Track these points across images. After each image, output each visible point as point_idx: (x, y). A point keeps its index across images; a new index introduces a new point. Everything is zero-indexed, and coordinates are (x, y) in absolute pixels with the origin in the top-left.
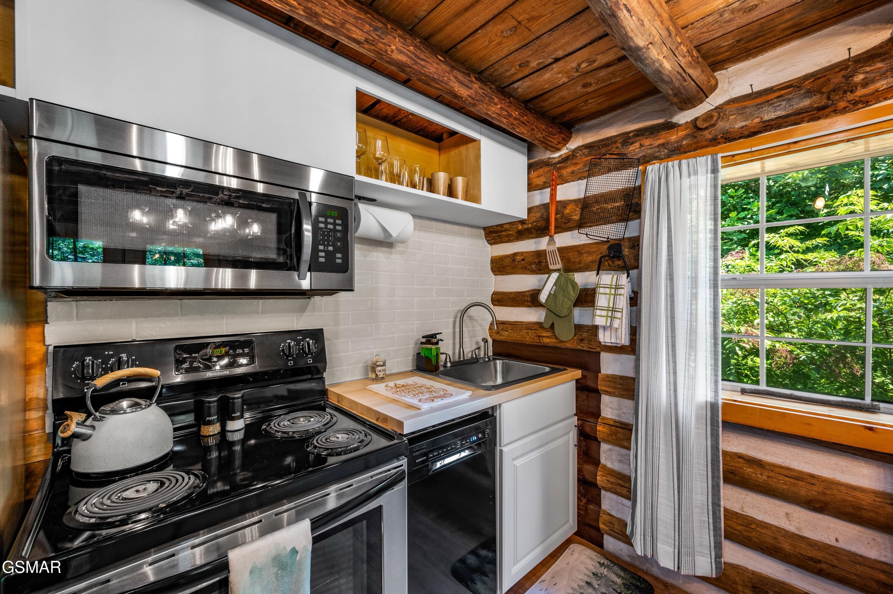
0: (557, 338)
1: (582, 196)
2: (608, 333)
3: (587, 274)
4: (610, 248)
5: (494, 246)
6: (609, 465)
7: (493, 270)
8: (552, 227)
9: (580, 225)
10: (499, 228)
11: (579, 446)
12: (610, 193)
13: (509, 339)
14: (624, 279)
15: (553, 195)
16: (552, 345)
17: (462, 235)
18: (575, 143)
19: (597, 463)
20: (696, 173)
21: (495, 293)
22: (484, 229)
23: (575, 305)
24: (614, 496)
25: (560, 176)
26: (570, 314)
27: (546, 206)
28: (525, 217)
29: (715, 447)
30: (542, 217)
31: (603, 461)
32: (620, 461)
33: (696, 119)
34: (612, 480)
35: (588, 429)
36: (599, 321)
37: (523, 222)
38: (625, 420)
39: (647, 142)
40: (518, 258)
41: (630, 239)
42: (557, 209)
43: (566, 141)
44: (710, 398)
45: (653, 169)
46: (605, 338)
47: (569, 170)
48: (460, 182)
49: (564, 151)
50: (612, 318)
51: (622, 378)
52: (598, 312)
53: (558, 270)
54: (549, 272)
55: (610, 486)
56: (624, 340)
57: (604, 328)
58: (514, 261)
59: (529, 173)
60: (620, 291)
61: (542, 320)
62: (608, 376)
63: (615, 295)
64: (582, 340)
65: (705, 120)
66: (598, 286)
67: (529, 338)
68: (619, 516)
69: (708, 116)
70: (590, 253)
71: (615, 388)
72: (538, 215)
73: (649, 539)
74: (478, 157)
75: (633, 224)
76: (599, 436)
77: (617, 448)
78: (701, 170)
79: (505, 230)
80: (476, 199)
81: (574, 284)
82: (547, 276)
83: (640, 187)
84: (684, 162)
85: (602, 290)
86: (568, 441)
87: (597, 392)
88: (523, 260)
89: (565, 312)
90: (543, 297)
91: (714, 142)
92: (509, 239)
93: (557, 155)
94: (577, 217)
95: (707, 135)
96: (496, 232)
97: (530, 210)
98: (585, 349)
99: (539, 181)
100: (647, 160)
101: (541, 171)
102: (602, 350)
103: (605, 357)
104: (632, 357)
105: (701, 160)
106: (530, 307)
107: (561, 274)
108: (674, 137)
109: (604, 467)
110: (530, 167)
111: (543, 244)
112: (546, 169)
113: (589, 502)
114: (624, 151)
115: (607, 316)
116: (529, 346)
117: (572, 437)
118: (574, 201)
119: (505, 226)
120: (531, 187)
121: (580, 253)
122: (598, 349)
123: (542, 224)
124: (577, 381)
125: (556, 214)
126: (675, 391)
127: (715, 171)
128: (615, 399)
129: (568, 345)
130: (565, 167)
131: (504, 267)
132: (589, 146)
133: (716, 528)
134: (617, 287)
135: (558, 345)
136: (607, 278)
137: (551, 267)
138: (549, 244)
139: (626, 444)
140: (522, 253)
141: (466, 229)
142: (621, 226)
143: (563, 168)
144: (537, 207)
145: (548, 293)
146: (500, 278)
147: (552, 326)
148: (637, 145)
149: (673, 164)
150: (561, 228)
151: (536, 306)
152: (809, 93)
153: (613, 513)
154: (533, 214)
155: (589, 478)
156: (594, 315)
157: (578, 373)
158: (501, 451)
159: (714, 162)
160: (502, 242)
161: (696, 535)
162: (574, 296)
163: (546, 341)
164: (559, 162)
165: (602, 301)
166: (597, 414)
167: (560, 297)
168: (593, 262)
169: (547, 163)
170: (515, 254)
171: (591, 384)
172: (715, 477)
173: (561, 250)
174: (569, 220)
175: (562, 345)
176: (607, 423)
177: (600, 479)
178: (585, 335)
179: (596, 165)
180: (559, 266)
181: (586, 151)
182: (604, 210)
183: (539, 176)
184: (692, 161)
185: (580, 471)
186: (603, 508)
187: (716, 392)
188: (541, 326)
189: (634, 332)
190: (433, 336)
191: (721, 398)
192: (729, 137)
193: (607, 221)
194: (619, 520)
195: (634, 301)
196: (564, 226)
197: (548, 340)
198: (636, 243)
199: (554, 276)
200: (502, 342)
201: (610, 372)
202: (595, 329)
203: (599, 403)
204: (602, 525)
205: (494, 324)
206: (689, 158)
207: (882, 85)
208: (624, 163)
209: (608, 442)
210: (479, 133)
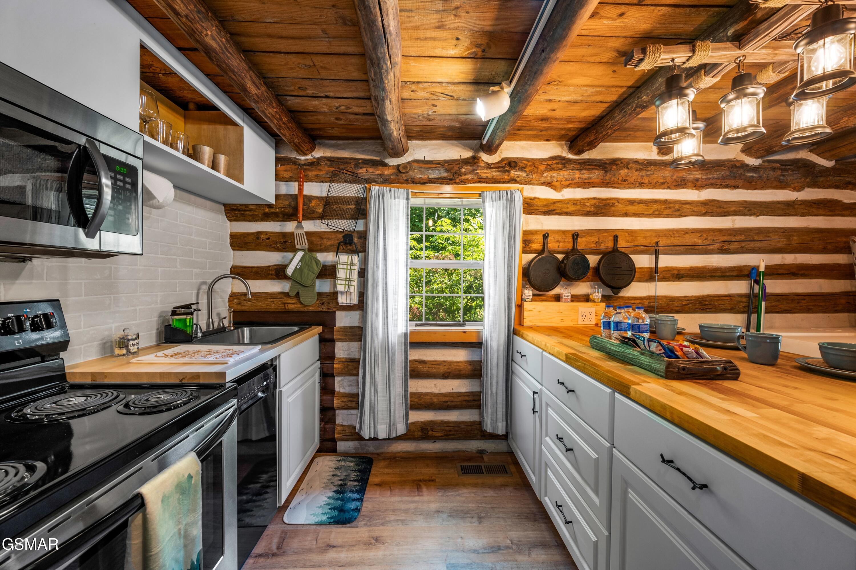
0: (302, 304)
1: (324, 194)
2: (344, 297)
3: (327, 254)
4: (344, 237)
5: (234, 223)
6: (342, 390)
7: (231, 245)
8: (300, 215)
9: (322, 217)
10: (244, 207)
11: (321, 383)
12: (346, 198)
13: (252, 309)
14: (355, 259)
15: (301, 190)
16: (296, 310)
17: (205, 208)
18: (318, 154)
19: (332, 392)
20: (398, 198)
21: (233, 267)
22: (225, 205)
23: (317, 278)
24: (345, 412)
25: (306, 176)
26: (313, 285)
27: (295, 197)
28: (273, 201)
29: (406, 358)
30: (290, 206)
31: (337, 389)
32: (349, 386)
33: (398, 166)
34: (345, 399)
35: (327, 369)
36: (339, 288)
37: (270, 206)
38: (352, 356)
39: (371, 170)
40: (263, 236)
41: (358, 232)
42: (304, 201)
43: (312, 149)
44: (404, 331)
45: (375, 188)
46: (342, 300)
47: (314, 173)
48: (222, 159)
49: (309, 157)
50: (349, 285)
51: (351, 328)
52: (339, 282)
53: (304, 250)
54: (295, 250)
55: (343, 404)
56: (355, 300)
57: (342, 293)
58: (258, 238)
59: (276, 165)
60: (354, 267)
61: (287, 290)
62: (341, 328)
63: (351, 269)
64: (322, 304)
65: (403, 168)
66: (338, 263)
67: (274, 306)
68: (349, 424)
69: (405, 166)
70: (329, 239)
71: (346, 335)
72: (287, 203)
73: (372, 426)
74: (242, 142)
75: (362, 222)
76: (335, 372)
77: (347, 378)
78: (401, 197)
79: (250, 210)
80: (239, 179)
81: (317, 262)
82: (292, 254)
83: (365, 198)
84: (392, 189)
85: (341, 266)
86: (314, 382)
87: (332, 341)
88: (268, 239)
89: (309, 283)
90: (290, 271)
91: (407, 182)
92: (254, 219)
93: (303, 158)
94: (320, 210)
95: (404, 176)
96: (239, 210)
97: (277, 197)
98: (325, 310)
99: (287, 175)
100: (368, 181)
101: (289, 167)
102: (338, 310)
103: (339, 315)
104: (361, 312)
105: (401, 190)
106: (274, 279)
107: (305, 253)
108: (387, 172)
109: (339, 393)
110: (278, 160)
111: (290, 227)
112: (294, 167)
113: (326, 423)
114: (356, 171)
115: (345, 285)
116: (273, 312)
117: (317, 377)
118: (318, 198)
119: (250, 207)
120: (278, 178)
121: (321, 238)
122: (335, 309)
123: (290, 211)
124: (320, 334)
125: (303, 205)
127: (408, 199)
128: (345, 344)
129: (311, 309)
130: (312, 170)
131: (246, 244)
132: (331, 160)
133: (406, 404)
134: (352, 264)
135: (302, 309)
136: (344, 258)
137: (298, 247)
138: (297, 228)
139: (355, 372)
140: (267, 233)
141: (208, 203)
142: (352, 223)
143: (309, 170)
144: (285, 195)
145: (294, 268)
146: (239, 253)
147: (297, 294)
148: (365, 170)
149: (386, 189)
150: (306, 217)
151: (279, 279)
152: (447, 170)
153: (345, 423)
154: (281, 201)
155: (327, 405)
156: (334, 284)
157: (320, 329)
158: (280, 392)
159: (407, 193)
160: (244, 220)
161: (397, 412)
162: (317, 270)
163: (291, 306)
164: (305, 165)
165: (341, 274)
166: (333, 358)
167: (306, 271)
168: (331, 245)
169: (294, 162)
170: (259, 233)
171: (327, 336)
172: (406, 375)
173: (309, 234)
174: (314, 212)
175: (305, 309)
176: (340, 361)
177: (336, 402)
178: (325, 299)
179: (336, 176)
180: (305, 247)
181: (328, 163)
182: (341, 209)
183: (286, 171)
184: (397, 190)
185: (321, 402)
186: (337, 422)
187: (407, 326)
188: (286, 295)
189: (362, 295)
190: (189, 306)
191: (409, 329)
192: (414, 182)
193: (342, 218)
194: (349, 426)
195: (363, 273)
196: (310, 215)
197: (292, 305)
198: (364, 236)
199: (300, 254)
200: (243, 312)
201: (342, 325)
202: (334, 295)
203: (334, 348)
204: (337, 436)
205: (233, 296)
206: (394, 187)
207: (470, 176)
208: (355, 179)
209: (340, 374)
210: (243, 121)
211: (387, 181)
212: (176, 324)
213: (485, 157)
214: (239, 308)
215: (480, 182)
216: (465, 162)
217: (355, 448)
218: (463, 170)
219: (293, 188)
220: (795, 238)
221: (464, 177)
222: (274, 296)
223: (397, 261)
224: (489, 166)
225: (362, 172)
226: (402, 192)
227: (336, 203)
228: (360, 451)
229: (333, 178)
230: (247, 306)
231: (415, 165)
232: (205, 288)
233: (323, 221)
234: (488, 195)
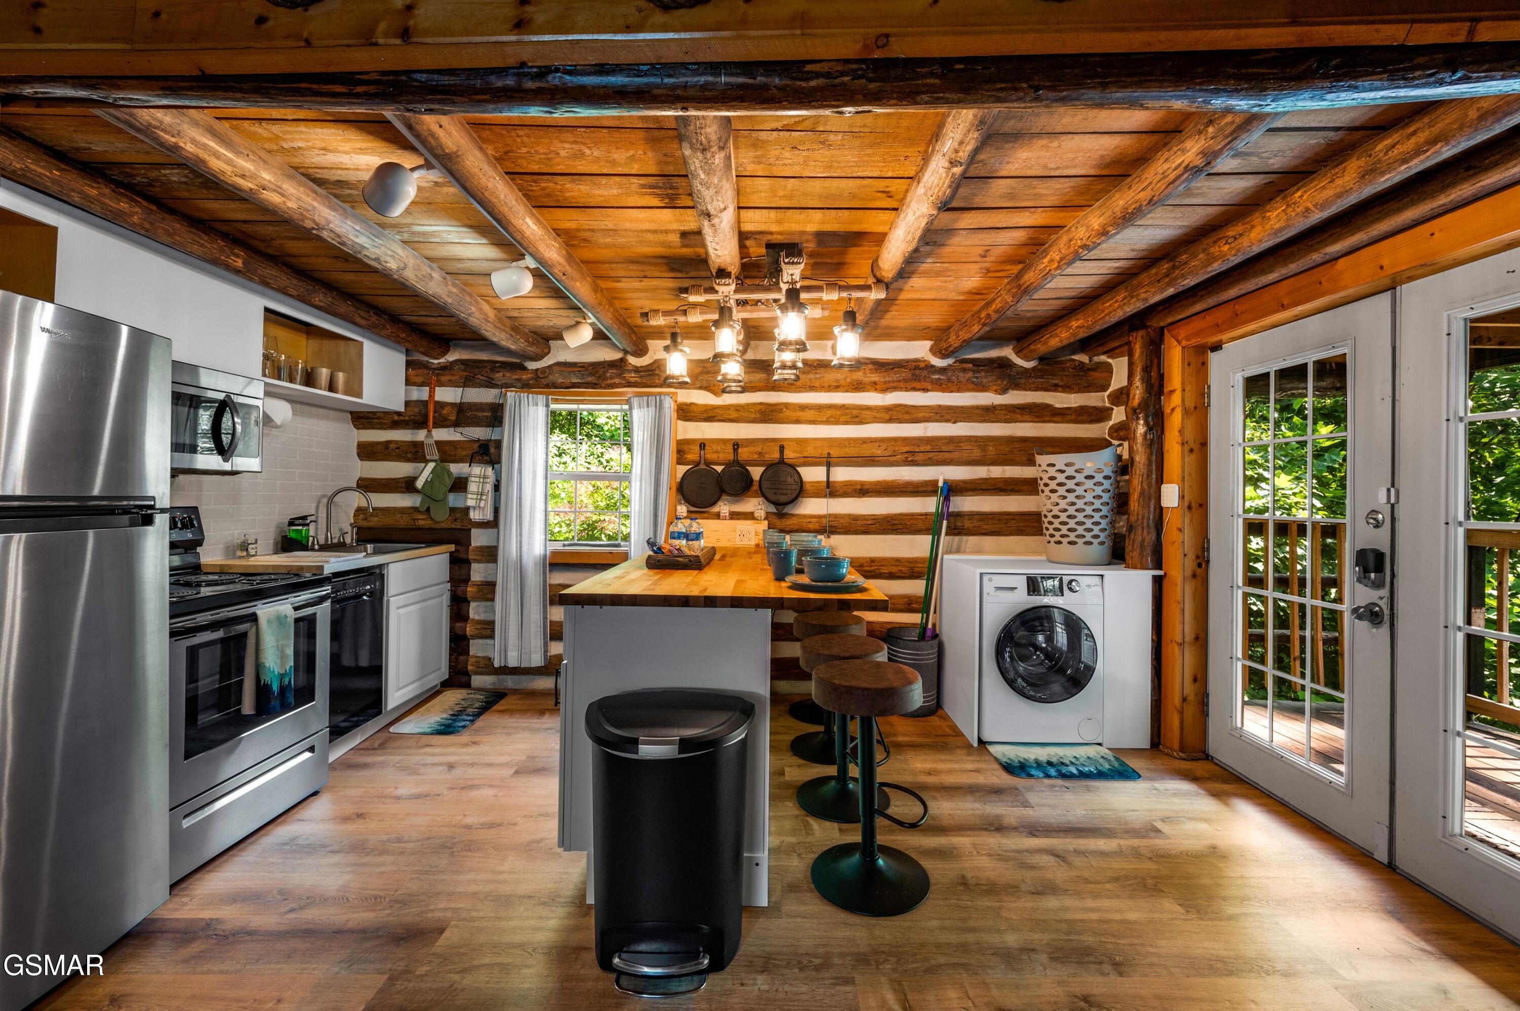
0: (432, 519)
1: (458, 401)
2: (477, 512)
3: (461, 465)
4: (480, 446)
5: (361, 431)
6: (477, 617)
7: (359, 455)
8: (431, 422)
9: (456, 424)
10: (371, 415)
11: (452, 607)
12: (481, 404)
13: (379, 525)
14: (489, 471)
15: (432, 394)
16: (427, 526)
17: (327, 418)
18: (452, 357)
19: (466, 619)
20: (537, 405)
21: (360, 479)
22: (351, 413)
23: (451, 491)
24: (480, 641)
25: (438, 381)
26: (445, 499)
27: (425, 403)
28: (402, 409)
29: (545, 581)
30: (420, 413)
31: (471, 616)
32: (485, 612)
33: (537, 370)
34: (478, 627)
35: (459, 592)
36: (471, 503)
37: (399, 414)
38: (489, 580)
39: (508, 375)
40: (392, 446)
41: (496, 441)
42: (435, 408)
43: (444, 354)
44: (542, 552)
45: (511, 395)
46: (475, 516)
47: (448, 378)
48: (341, 377)
49: (442, 360)
50: (481, 499)
51: (488, 547)
52: (470, 496)
53: (435, 461)
54: (427, 461)
55: (476, 632)
56: (489, 516)
57: (474, 508)
58: (387, 448)
59: (407, 370)
60: (486, 480)
61: (418, 505)
62: (477, 547)
63: (483, 483)
64: (456, 520)
65: (542, 373)
66: (470, 475)
67: (403, 522)
68: (484, 655)
69: (543, 370)
70: (463, 449)
71: (483, 555)
72: (417, 410)
73: (503, 653)
74: (361, 356)
75: (497, 429)
76: (469, 596)
77: (483, 603)
78: (540, 403)
79: (378, 418)
80: (356, 394)
81: (449, 473)
82: (423, 465)
83: (502, 405)
84: (530, 395)
85: (473, 479)
86: (442, 603)
87: (468, 562)
88: (398, 448)
89: (440, 497)
90: (419, 484)
91: (547, 386)
92: (382, 427)
93: (436, 361)
94: (453, 418)
95: (544, 381)
96: (367, 418)
97: (407, 403)
98: (458, 527)
99: (418, 380)
100: (507, 386)
101: (420, 371)
102: (473, 527)
103: (474, 532)
104: (496, 530)
105: (540, 397)
106: (404, 492)
107: (437, 464)
108: (524, 376)
109: (473, 620)
110: (409, 364)
111: (421, 435)
112: (425, 371)
113: (460, 654)
114: (491, 376)
115: (477, 499)
116: (403, 529)
117: (446, 599)
118: (451, 404)
119: (378, 414)
120: (408, 382)
121: (456, 448)
122: (470, 526)
123: (421, 419)
124: (451, 554)
125: (434, 412)
126: (521, 547)
127: (547, 406)
128: (482, 565)
129: (443, 525)
130: (445, 375)
131: (374, 453)
132: (465, 364)
133: (545, 633)
134: (485, 477)
135: (433, 526)
136: (477, 470)
137: (428, 457)
138: (427, 437)
139: (490, 596)
140: (396, 442)
141: (332, 413)
142: (489, 430)
143: (442, 375)
144: (415, 401)
145: (424, 480)
146: (367, 464)
147: (428, 510)
148: (501, 374)
149: (524, 395)
150: (439, 424)
151: (410, 492)
152: (591, 374)
153: (479, 655)
154: (410, 409)
155: (459, 632)
156: (466, 498)
157: (452, 547)
158: (388, 601)
159: (547, 400)
160: (373, 428)
161: (533, 641)
162: (449, 483)
163: (421, 523)
164: (437, 369)
165: (473, 487)
166: (467, 580)
167: (437, 484)
168: (466, 456)
169: (426, 366)
170: (388, 442)
171: (463, 556)
172: (544, 600)
173: (438, 443)
174: (446, 420)
175: (437, 526)
176: (475, 584)
177: (469, 630)
178: (458, 515)
179: (470, 380)
180: (437, 457)
181: (462, 367)
182: (475, 416)
183: (417, 375)
184: (535, 396)
185: (452, 629)
186: (471, 653)
187: (546, 545)
188: (415, 509)
189: (496, 511)
190: (304, 518)
191: (548, 548)
192: (555, 386)
193: (477, 425)
194: (484, 658)
195: (497, 487)
196: (441, 423)
197: (423, 522)
198: (498, 444)
199: (431, 465)
200: (369, 529)
201: (478, 544)
202: (467, 509)
203: (469, 569)
204: (470, 668)
205: (359, 510)
206: (533, 393)
207: (617, 381)
208: (491, 385)
209: (476, 599)
210: (363, 336)
211: (526, 386)
212: (293, 535)
213: (633, 360)
214: (365, 524)
215: (629, 386)
216: (612, 364)
217: (494, 684)
218: (608, 375)
219: (420, 394)
220: (991, 448)
221: (609, 382)
222: (403, 511)
223: (534, 473)
224: (637, 370)
225: (498, 376)
226: (541, 399)
227: (471, 409)
228: (497, 687)
229: (467, 382)
230: (374, 522)
231: (556, 369)
232: (325, 500)
233: (457, 429)
234: (635, 401)
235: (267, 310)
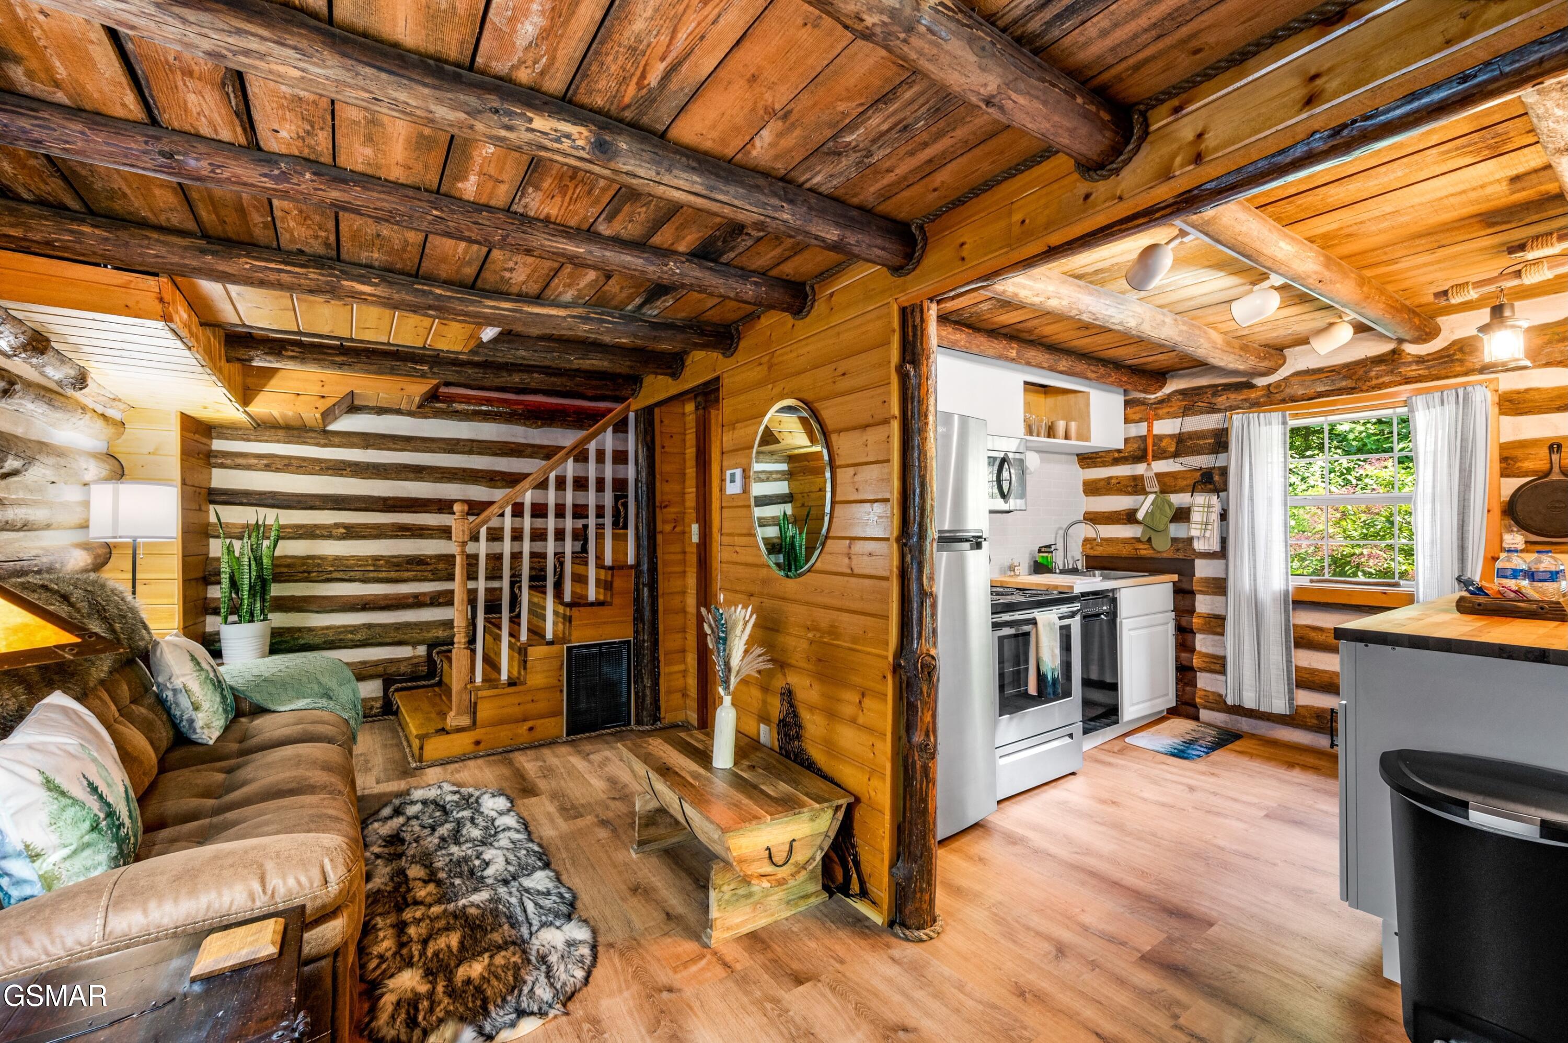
0: (1154, 550)
1: (1177, 431)
2: (1201, 542)
3: (1181, 495)
4: (1202, 475)
5: (1088, 470)
6: (1204, 650)
7: (1084, 492)
8: (1150, 457)
9: (1175, 455)
10: (1095, 455)
11: (1176, 636)
12: (1202, 431)
13: (1104, 554)
14: (1214, 499)
15: (1150, 428)
16: (1149, 556)
17: (1061, 462)
18: (1169, 389)
19: (1193, 650)
20: (1270, 424)
21: (1085, 513)
22: (1080, 456)
23: (1171, 521)
24: (1208, 675)
25: (1156, 414)
26: (1166, 530)
27: (1143, 439)
28: (1122, 447)
29: (1287, 620)
30: (1139, 448)
31: (1198, 647)
32: (1214, 646)
33: (1270, 385)
34: (1208, 661)
35: (1184, 622)
36: (1194, 533)
37: (1119, 451)
38: (1218, 613)
39: (1232, 396)
40: (1114, 481)
41: (1220, 468)
42: (1154, 442)
43: (1161, 387)
44: (1283, 587)
45: (1237, 419)
46: (1199, 546)
47: (1165, 411)
48: (1073, 426)
49: (1159, 394)
50: (1206, 529)
51: (1214, 579)
52: (1193, 526)
53: (1155, 492)
54: (1146, 493)
55: (1204, 665)
56: (1216, 546)
57: (1198, 538)
58: (1109, 483)
59: (1125, 409)
60: (1212, 509)
61: (1139, 535)
62: (1201, 578)
63: (1208, 512)
64: (1178, 550)
65: (1276, 388)
66: (1192, 505)
67: (1126, 551)
68: (1214, 690)
69: (1278, 384)
70: (1184, 479)
71: (1208, 588)
72: (1136, 446)
74: (1088, 405)
75: (1222, 456)
76: (1195, 627)
77: (1211, 637)
78: (1275, 421)
79: (1101, 457)
80: (1088, 439)
81: (1170, 504)
82: (1143, 497)
83: (1227, 429)
84: (1262, 415)
85: (1196, 508)
86: (1167, 631)
87: (1192, 593)
88: (1119, 483)
89: (1162, 527)
90: (1140, 516)
91: (1284, 401)
92: (1104, 464)
93: (1153, 396)
94: (1172, 449)
95: (1278, 397)
96: (1091, 458)
97: (1127, 440)
98: (1181, 557)
99: (1137, 417)
100: (1232, 408)
101: (1138, 409)
102: (1197, 557)
103: (1199, 563)
104: (1223, 562)
105: (1274, 414)
106: (1127, 524)
107: (1157, 496)
108: (1253, 395)
109: (1200, 652)
110: (1127, 403)
111: (1140, 469)
112: (1143, 407)
113: (1186, 684)
114: (1214, 401)
115: (1201, 529)
116: (1126, 558)
117: (1171, 628)
118: (1170, 436)
119: (1101, 454)
120: (1127, 421)
121: (1175, 478)
122: (1193, 557)
123: (1140, 453)
124: (1174, 583)
125: (1153, 446)
126: (1255, 580)
127: (1284, 423)
128: (1208, 597)
129: (1165, 555)
130: (1162, 408)
131: (1097, 489)
132: (1183, 392)
133: (1289, 679)
134: (1209, 506)
135: (1155, 556)
136: (1200, 499)
137: (1148, 490)
138: (1147, 470)
139: (1219, 630)
140: (1117, 477)
141: (1064, 458)
142: (1212, 458)
143: (1159, 408)
144: (1134, 438)
145: (1145, 512)
146: (1092, 499)
147: (1149, 540)
148: (1224, 397)
149: (1253, 416)
150: (1156, 457)
151: (1133, 523)
152: (1345, 378)
153: (1209, 689)
154: (1129, 445)
155: (1184, 663)
156: (1189, 529)
157: (1175, 577)
158: (1121, 623)
159: (1284, 417)
160: (1096, 467)
161: (1274, 685)
162: (1170, 514)
163: (1143, 552)
164: (1155, 403)
165: (1196, 516)
166: (1192, 611)
167: (1158, 514)
168: (1187, 486)
169: (1142, 403)
170: (1110, 478)
171: (1185, 586)
172: (1288, 643)
173: (1158, 475)
174: (1165, 452)
175: (1158, 556)
176: (1201, 616)
177: (1196, 662)
178: (1180, 545)
179: (1189, 409)
180: (1157, 489)
181: (1180, 397)
182: (1196, 445)
183: (1135, 413)
184: (1268, 415)
185: (1177, 658)
186: (1199, 686)
187: (1287, 580)
188: (1138, 540)
189: (1224, 541)
190: (1049, 546)
191: (1291, 583)
192: (1293, 399)
193: (1199, 453)
194: (1213, 693)
195: (1224, 516)
196: (1161, 455)
197: (1145, 552)
198: (1224, 471)
199: (1151, 497)
200: (1095, 557)
201: (1203, 575)
202: (1190, 540)
203: (1194, 601)
204: (1198, 700)
205: (1087, 541)
206: (1264, 412)
207: (1387, 379)
208: (1212, 410)
209: (1203, 631)
210: (1090, 387)
211: (1255, 405)
212: (1042, 561)
213: (1412, 349)
214: (1092, 553)
215: (1406, 383)
216: (1379, 360)
217: (1226, 722)
218: (1373, 374)
219: (1141, 429)
221: (1374, 382)
222: (1125, 541)
223: (1270, 500)
224: (1420, 360)
225: (1221, 401)
226: (1276, 417)
227: (1191, 438)
228: (1230, 726)
229: (1187, 411)
230: (1099, 551)
231: (1294, 380)
232: (1061, 532)
233: (1178, 460)
234: (1419, 401)
235: (1026, 383)
